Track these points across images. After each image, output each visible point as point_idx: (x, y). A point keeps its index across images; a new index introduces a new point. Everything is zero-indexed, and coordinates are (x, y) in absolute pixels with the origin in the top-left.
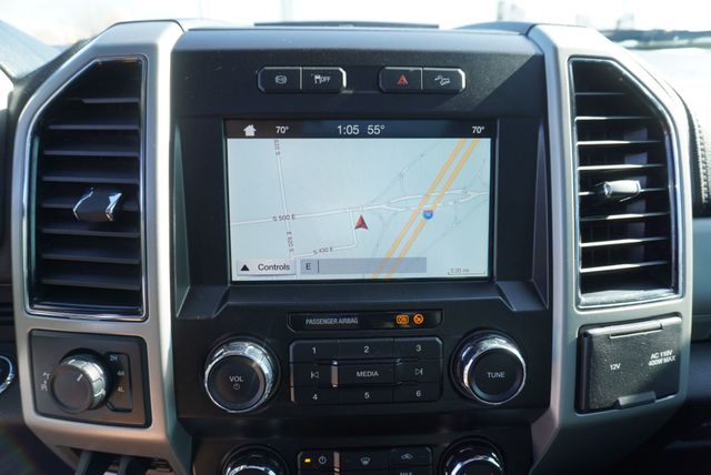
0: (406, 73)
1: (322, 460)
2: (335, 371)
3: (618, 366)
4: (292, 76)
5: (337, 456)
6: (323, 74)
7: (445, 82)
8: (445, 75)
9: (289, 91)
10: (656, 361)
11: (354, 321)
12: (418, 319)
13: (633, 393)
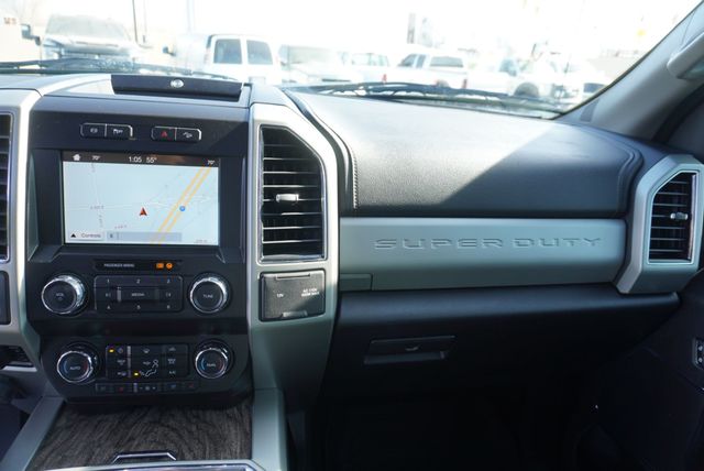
0: (167, 131)
1: (121, 350)
2: (119, 292)
3: (281, 295)
4: (101, 129)
5: (129, 348)
6: (119, 128)
7: (189, 136)
8: (190, 132)
9: (99, 137)
10: (306, 294)
11: (132, 265)
12: (169, 266)
13: (292, 310)
